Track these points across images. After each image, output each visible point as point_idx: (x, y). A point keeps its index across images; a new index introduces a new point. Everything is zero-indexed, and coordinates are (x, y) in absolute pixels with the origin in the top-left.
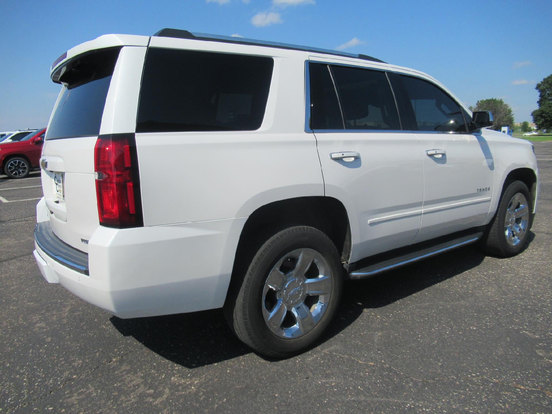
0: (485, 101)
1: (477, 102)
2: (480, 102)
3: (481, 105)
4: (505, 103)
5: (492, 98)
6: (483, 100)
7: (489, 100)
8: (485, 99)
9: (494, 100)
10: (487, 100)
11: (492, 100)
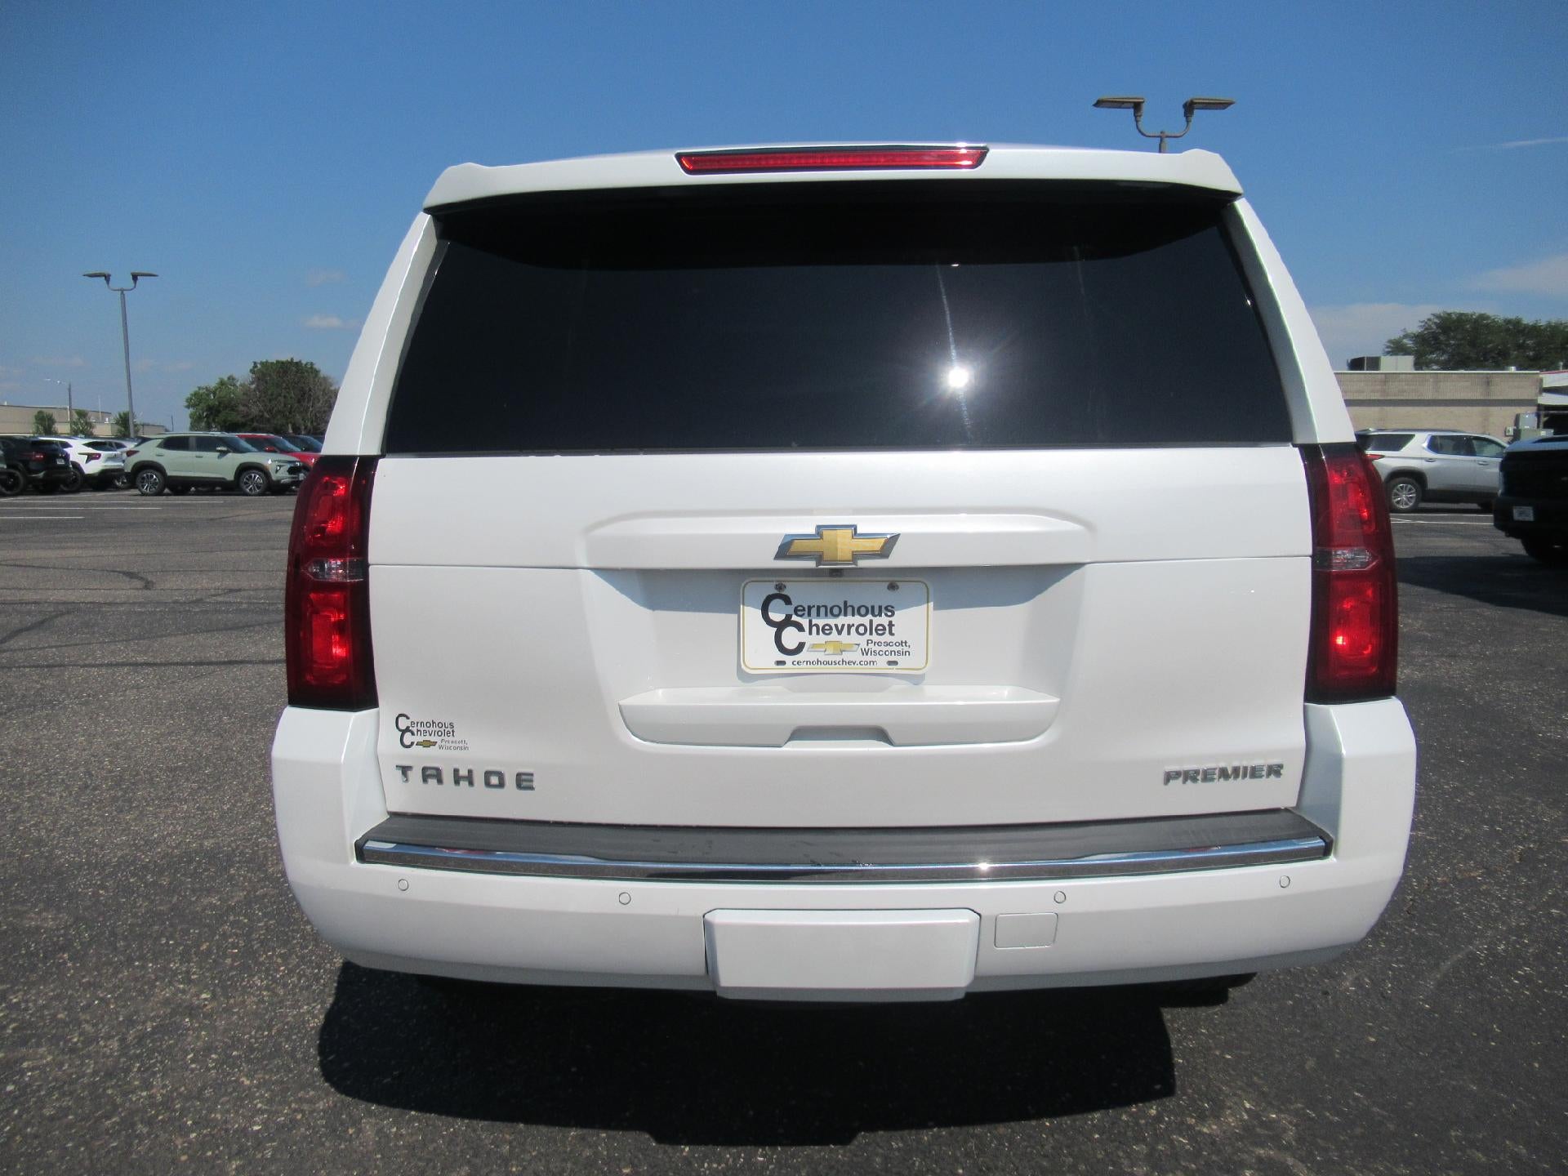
0: (272, 363)
1: (253, 365)
2: (259, 366)
3: (264, 375)
4: (322, 374)
5: (292, 359)
6: (267, 362)
7: (283, 363)
8: (273, 360)
9: (297, 363)
10: (278, 362)
11: (291, 363)
